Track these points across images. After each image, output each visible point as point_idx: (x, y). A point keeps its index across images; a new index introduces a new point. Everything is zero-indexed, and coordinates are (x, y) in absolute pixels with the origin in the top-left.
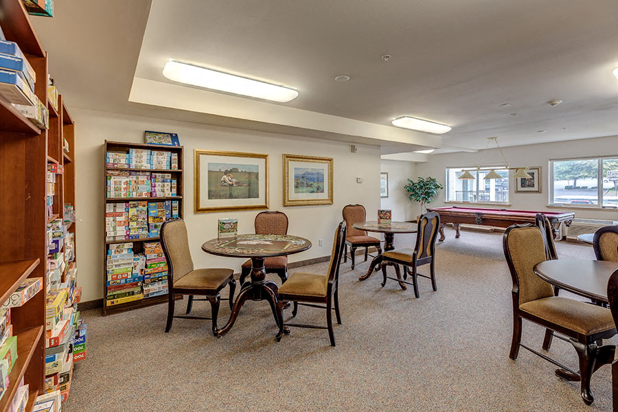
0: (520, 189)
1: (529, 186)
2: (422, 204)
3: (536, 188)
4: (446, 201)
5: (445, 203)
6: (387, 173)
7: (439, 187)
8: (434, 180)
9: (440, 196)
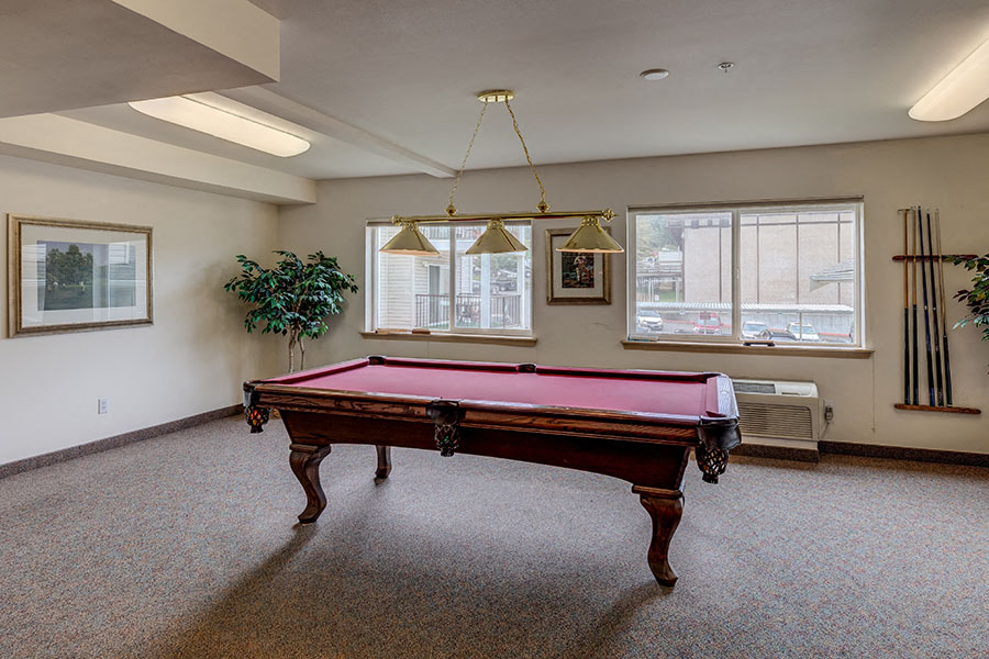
0: (561, 292)
1: (581, 284)
2: (292, 343)
3: (597, 292)
4: (368, 330)
5: (365, 336)
6: (148, 232)
7: (345, 285)
8: (330, 264)
9: (349, 314)
